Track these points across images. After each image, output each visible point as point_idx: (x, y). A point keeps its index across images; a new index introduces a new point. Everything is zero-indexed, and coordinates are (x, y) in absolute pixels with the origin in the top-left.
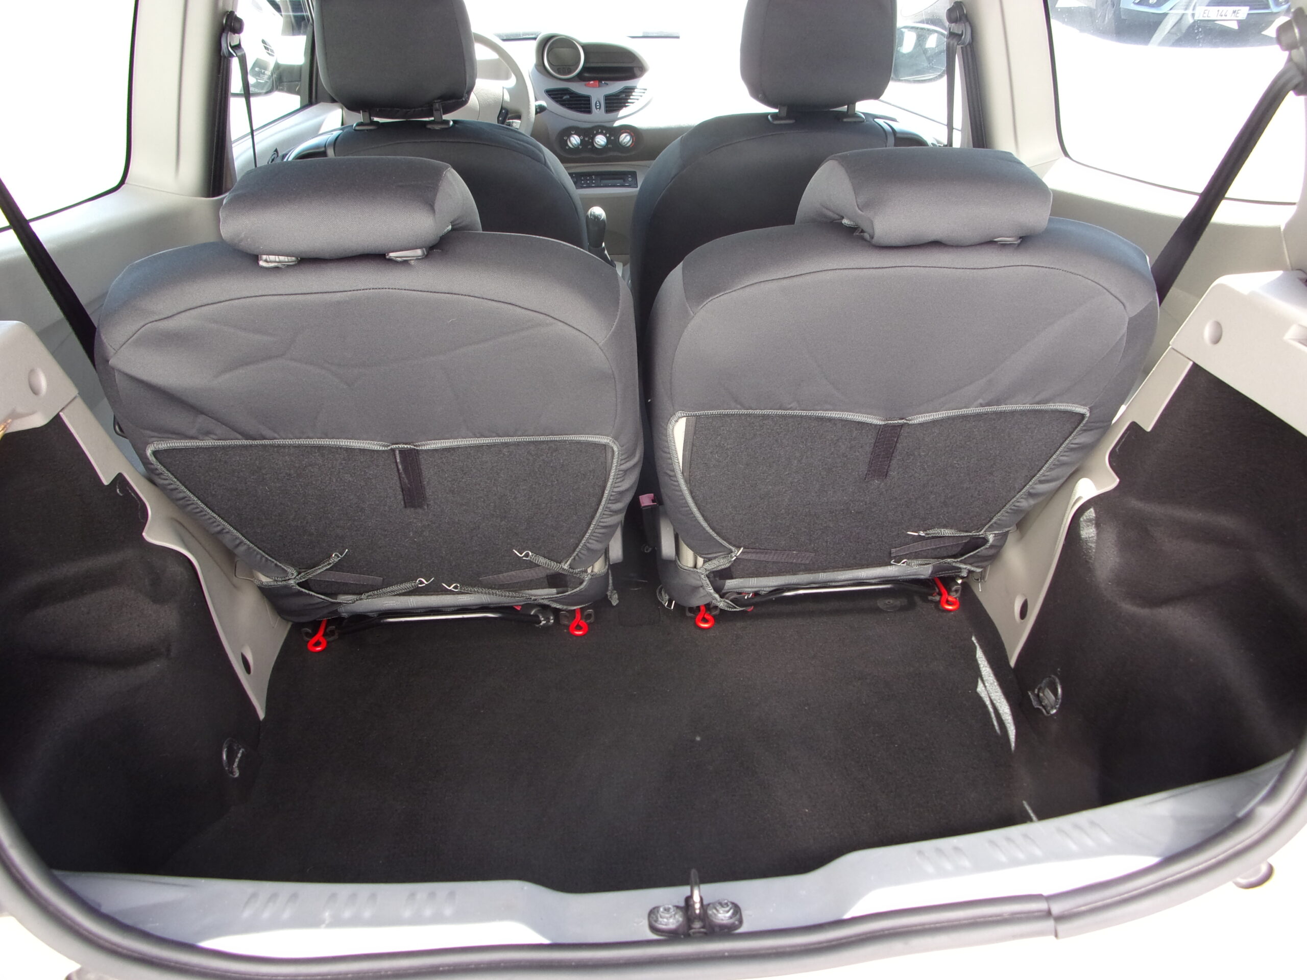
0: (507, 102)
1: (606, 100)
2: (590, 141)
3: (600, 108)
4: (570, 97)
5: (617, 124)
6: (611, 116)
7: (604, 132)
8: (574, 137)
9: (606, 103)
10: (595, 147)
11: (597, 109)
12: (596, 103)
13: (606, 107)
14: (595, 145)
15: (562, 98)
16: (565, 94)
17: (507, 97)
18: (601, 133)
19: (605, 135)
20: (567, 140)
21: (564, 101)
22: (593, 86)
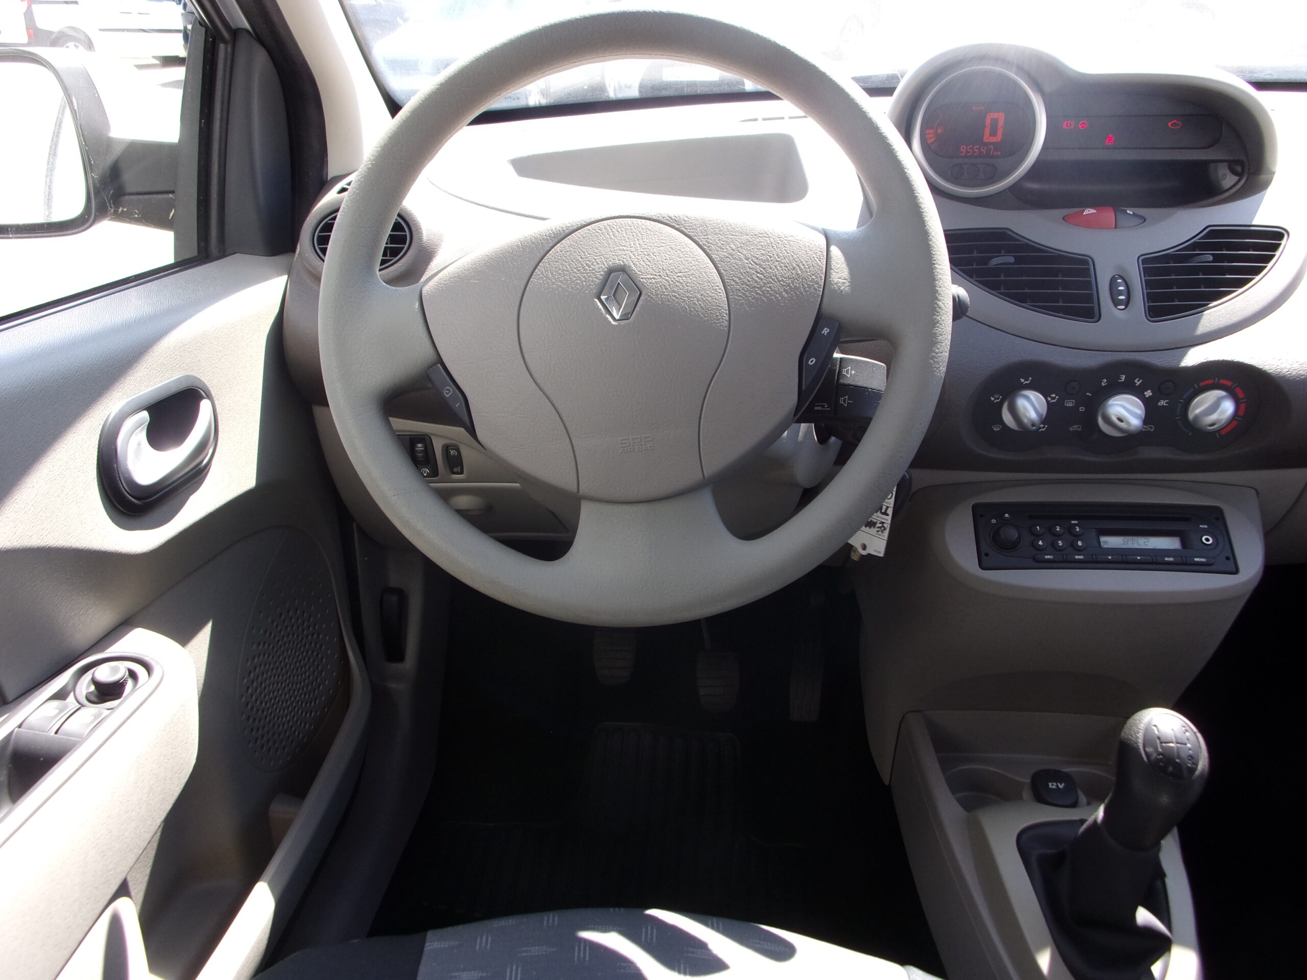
0: (838, 294)
1: (1147, 271)
2: (1082, 409)
3: (1127, 303)
4: (1018, 260)
5: (1194, 357)
6: (1169, 328)
7: (1138, 382)
8: (1027, 398)
9: (1149, 284)
10: (1100, 431)
11: (1116, 303)
12: (1113, 283)
13: (1150, 297)
14: (1100, 421)
15: (986, 261)
16: (997, 250)
17: (841, 274)
18: (1128, 388)
19: (1137, 392)
20: (1000, 405)
21: (996, 271)
22: (1088, 224)
